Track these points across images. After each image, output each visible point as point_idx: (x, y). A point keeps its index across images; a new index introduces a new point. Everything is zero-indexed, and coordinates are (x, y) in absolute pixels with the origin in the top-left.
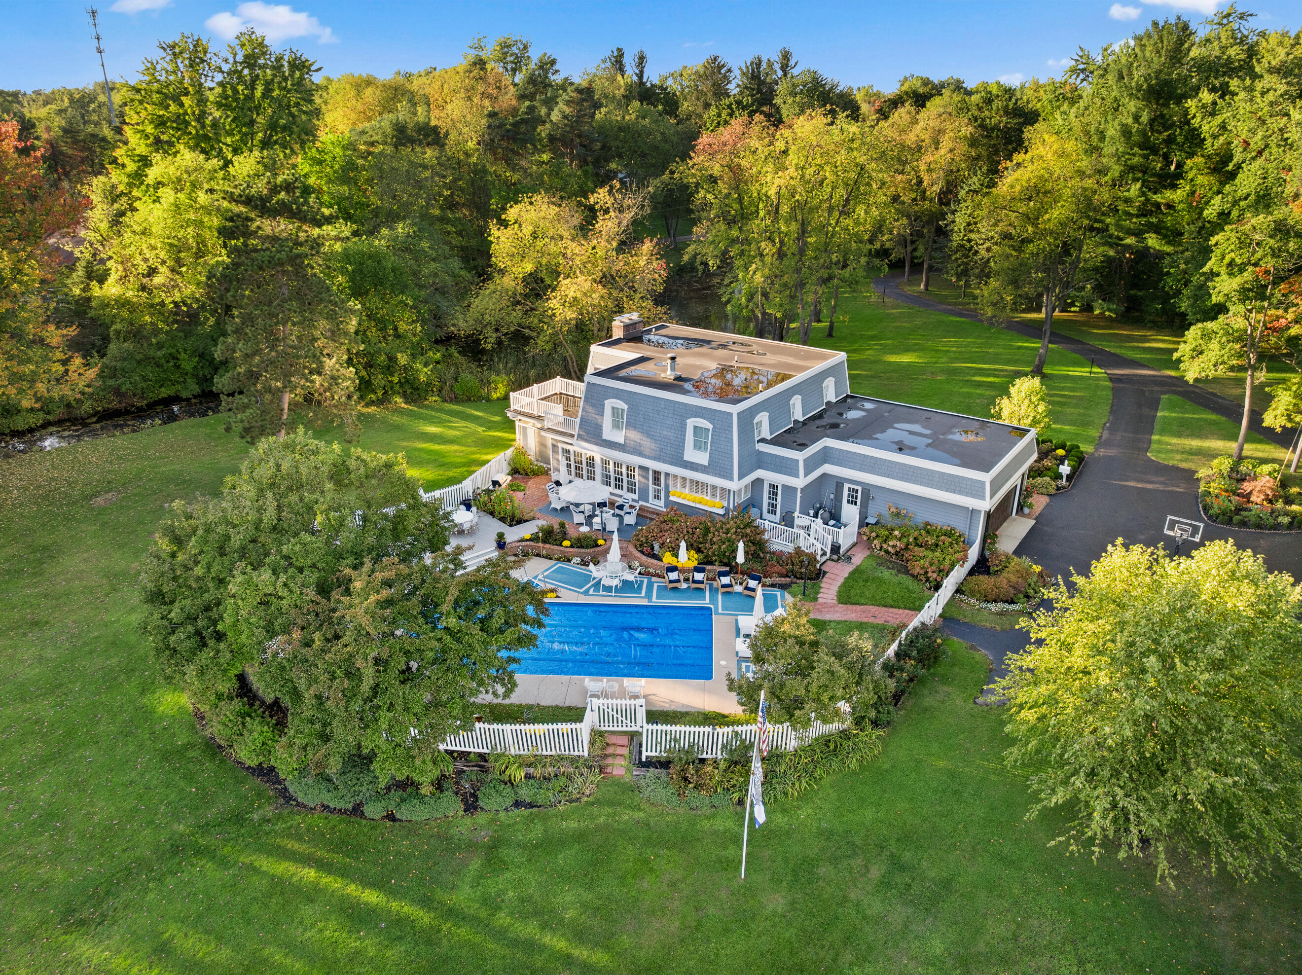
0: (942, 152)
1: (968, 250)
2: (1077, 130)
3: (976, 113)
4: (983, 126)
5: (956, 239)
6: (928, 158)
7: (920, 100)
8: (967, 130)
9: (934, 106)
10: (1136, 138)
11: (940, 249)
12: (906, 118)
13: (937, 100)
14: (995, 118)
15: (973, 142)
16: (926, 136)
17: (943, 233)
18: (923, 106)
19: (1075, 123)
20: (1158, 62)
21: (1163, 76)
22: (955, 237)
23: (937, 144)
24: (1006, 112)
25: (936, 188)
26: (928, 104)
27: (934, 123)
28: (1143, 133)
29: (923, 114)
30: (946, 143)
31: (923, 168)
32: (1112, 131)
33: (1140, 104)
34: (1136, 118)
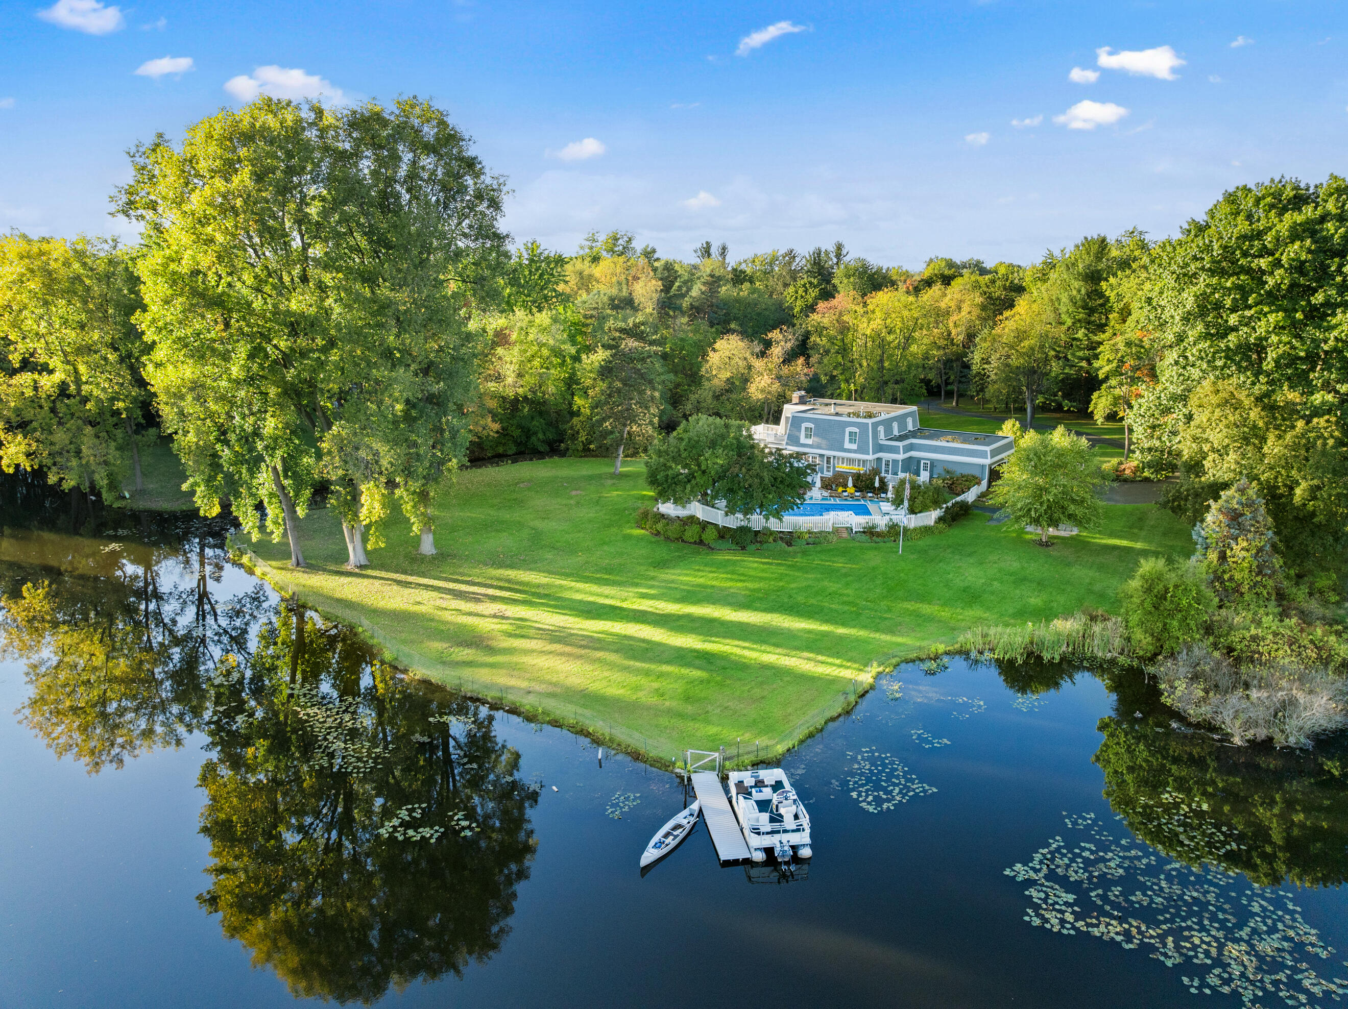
0: (963, 314)
1: (983, 376)
2: (1046, 299)
3: (986, 289)
4: (990, 298)
5: (975, 368)
6: (954, 318)
7: (947, 280)
8: (979, 300)
9: (957, 284)
10: (1080, 303)
11: (965, 376)
12: (939, 293)
13: (959, 280)
14: (998, 293)
15: (983, 308)
16: (953, 304)
17: (967, 366)
18: (949, 284)
19: (1045, 295)
20: (1088, 260)
21: (1092, 268)
22: (974, 367)
23: (960, 309)
24: (1005, 289)
25: (961, 337)
26: (953, 283)
27: (958, 296)
28: (1083, 300)
29: (949, 290)
30: (966, 308)
31: (951, 325)
32: (1065, 299)
33: (1081, 283)
34: (1079, 291)
